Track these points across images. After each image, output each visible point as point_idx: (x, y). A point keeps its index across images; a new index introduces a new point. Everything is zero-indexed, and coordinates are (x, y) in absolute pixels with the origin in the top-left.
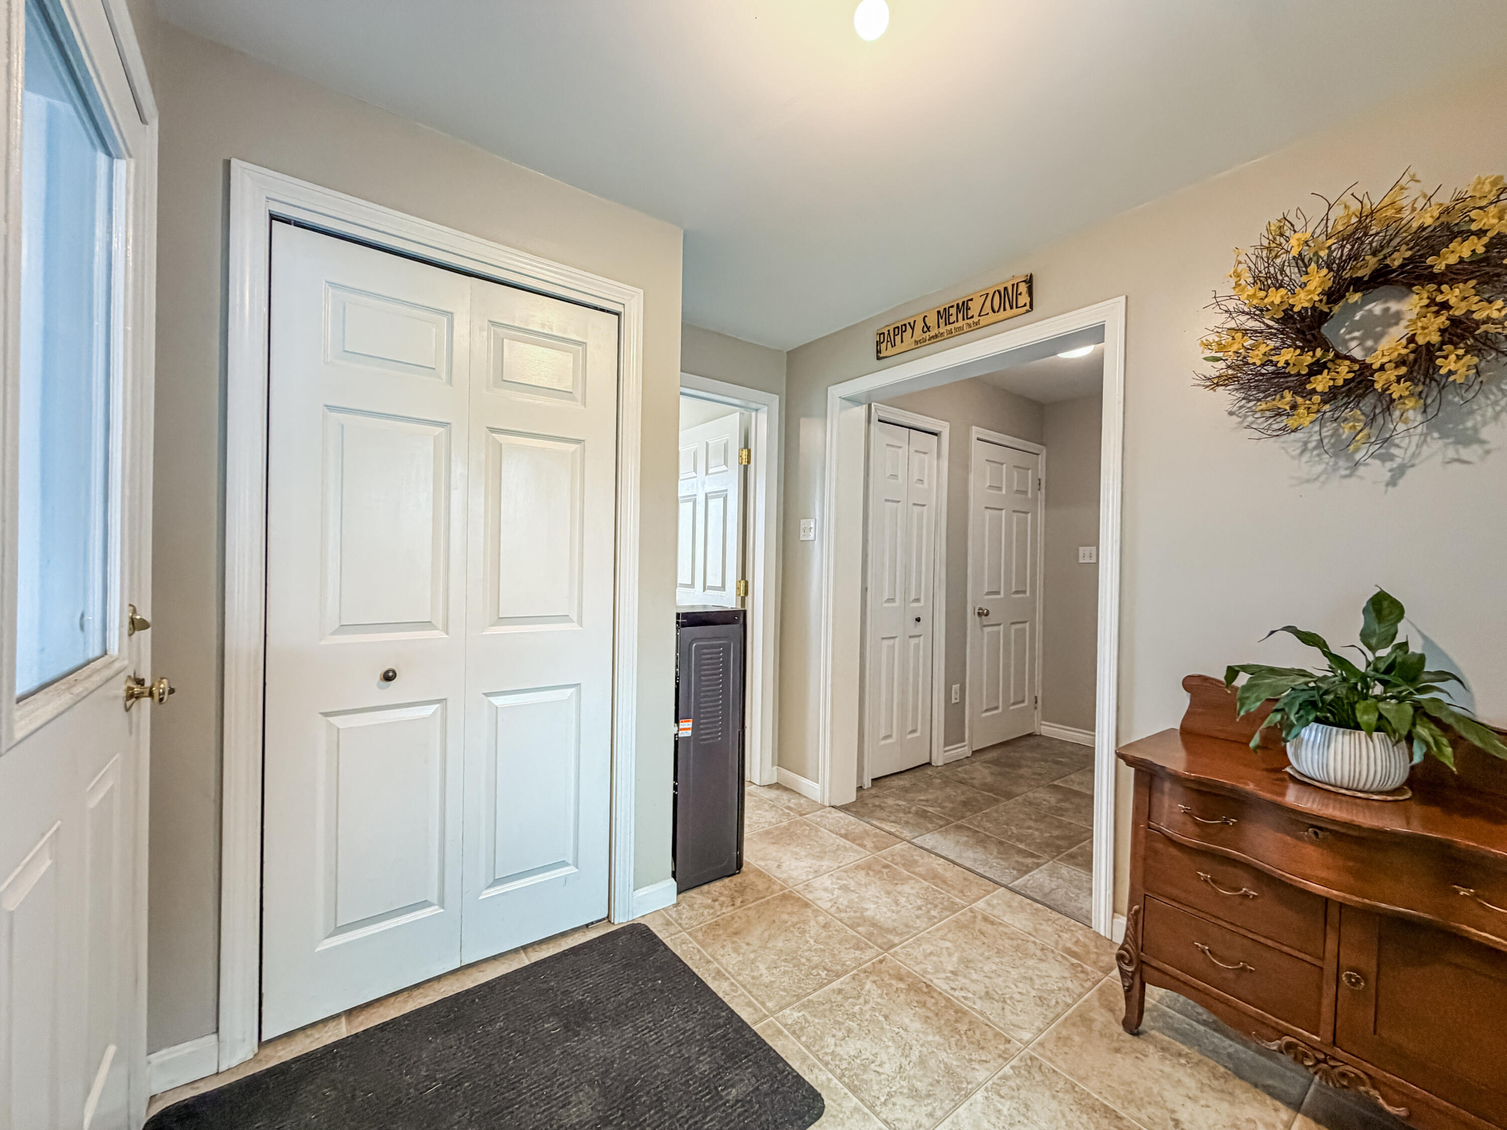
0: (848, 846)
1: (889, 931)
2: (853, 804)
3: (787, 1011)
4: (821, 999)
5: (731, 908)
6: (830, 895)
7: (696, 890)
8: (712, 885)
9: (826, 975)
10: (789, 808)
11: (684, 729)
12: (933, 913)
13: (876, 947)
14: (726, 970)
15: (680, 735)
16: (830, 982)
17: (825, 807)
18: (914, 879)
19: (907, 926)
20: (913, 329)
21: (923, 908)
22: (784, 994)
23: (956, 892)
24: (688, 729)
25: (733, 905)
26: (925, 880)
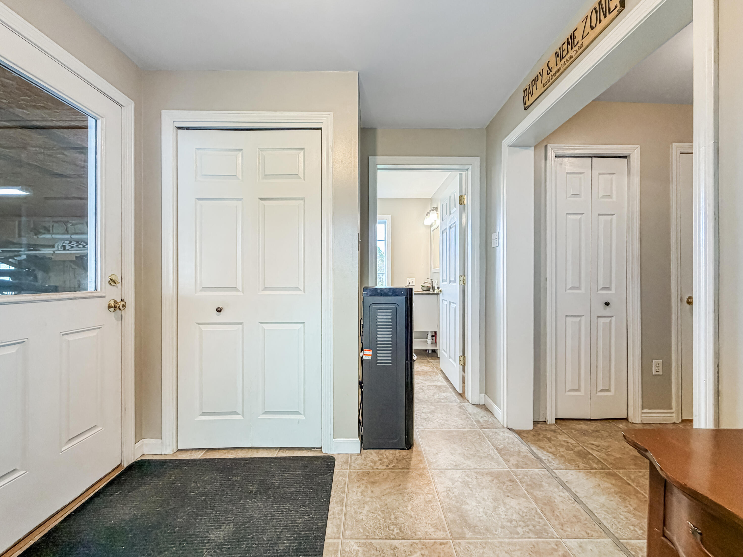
0: (495, 457)
1: (469, 526)
2: (528, 432)
3: (352, 542)
4: (378, 547)
5: (384, 467)
6: (450, 483)
7: (376, 451)
8: (388, 451)
9: (397, 533)
10: (478, 422)
11: (366, 355)
12: (519, 530)
13: (448, 533)
14: (347, 500)
15: (363, 358)
16: (395, 539)
17: (503, 427)
18: (527, 498)
19: (487, 529)
20: (542, 76)
21: (514, 523)
22: (362, 531)
23: (556, 523)
24: (370, 355)
25: (387, 466)
26: (536, 503)
